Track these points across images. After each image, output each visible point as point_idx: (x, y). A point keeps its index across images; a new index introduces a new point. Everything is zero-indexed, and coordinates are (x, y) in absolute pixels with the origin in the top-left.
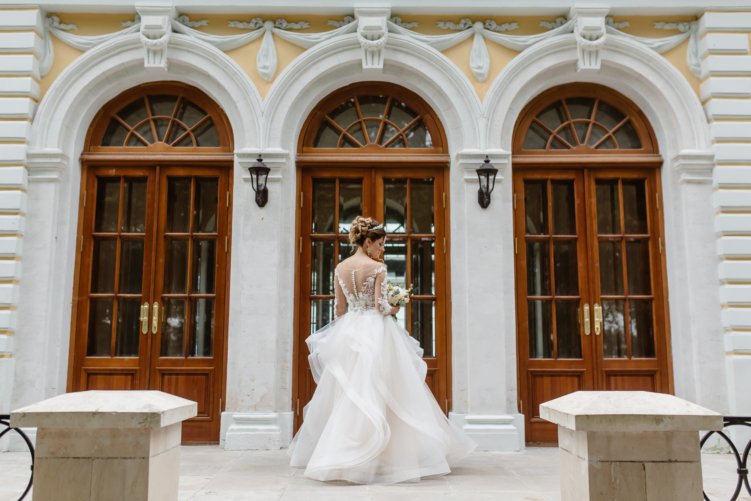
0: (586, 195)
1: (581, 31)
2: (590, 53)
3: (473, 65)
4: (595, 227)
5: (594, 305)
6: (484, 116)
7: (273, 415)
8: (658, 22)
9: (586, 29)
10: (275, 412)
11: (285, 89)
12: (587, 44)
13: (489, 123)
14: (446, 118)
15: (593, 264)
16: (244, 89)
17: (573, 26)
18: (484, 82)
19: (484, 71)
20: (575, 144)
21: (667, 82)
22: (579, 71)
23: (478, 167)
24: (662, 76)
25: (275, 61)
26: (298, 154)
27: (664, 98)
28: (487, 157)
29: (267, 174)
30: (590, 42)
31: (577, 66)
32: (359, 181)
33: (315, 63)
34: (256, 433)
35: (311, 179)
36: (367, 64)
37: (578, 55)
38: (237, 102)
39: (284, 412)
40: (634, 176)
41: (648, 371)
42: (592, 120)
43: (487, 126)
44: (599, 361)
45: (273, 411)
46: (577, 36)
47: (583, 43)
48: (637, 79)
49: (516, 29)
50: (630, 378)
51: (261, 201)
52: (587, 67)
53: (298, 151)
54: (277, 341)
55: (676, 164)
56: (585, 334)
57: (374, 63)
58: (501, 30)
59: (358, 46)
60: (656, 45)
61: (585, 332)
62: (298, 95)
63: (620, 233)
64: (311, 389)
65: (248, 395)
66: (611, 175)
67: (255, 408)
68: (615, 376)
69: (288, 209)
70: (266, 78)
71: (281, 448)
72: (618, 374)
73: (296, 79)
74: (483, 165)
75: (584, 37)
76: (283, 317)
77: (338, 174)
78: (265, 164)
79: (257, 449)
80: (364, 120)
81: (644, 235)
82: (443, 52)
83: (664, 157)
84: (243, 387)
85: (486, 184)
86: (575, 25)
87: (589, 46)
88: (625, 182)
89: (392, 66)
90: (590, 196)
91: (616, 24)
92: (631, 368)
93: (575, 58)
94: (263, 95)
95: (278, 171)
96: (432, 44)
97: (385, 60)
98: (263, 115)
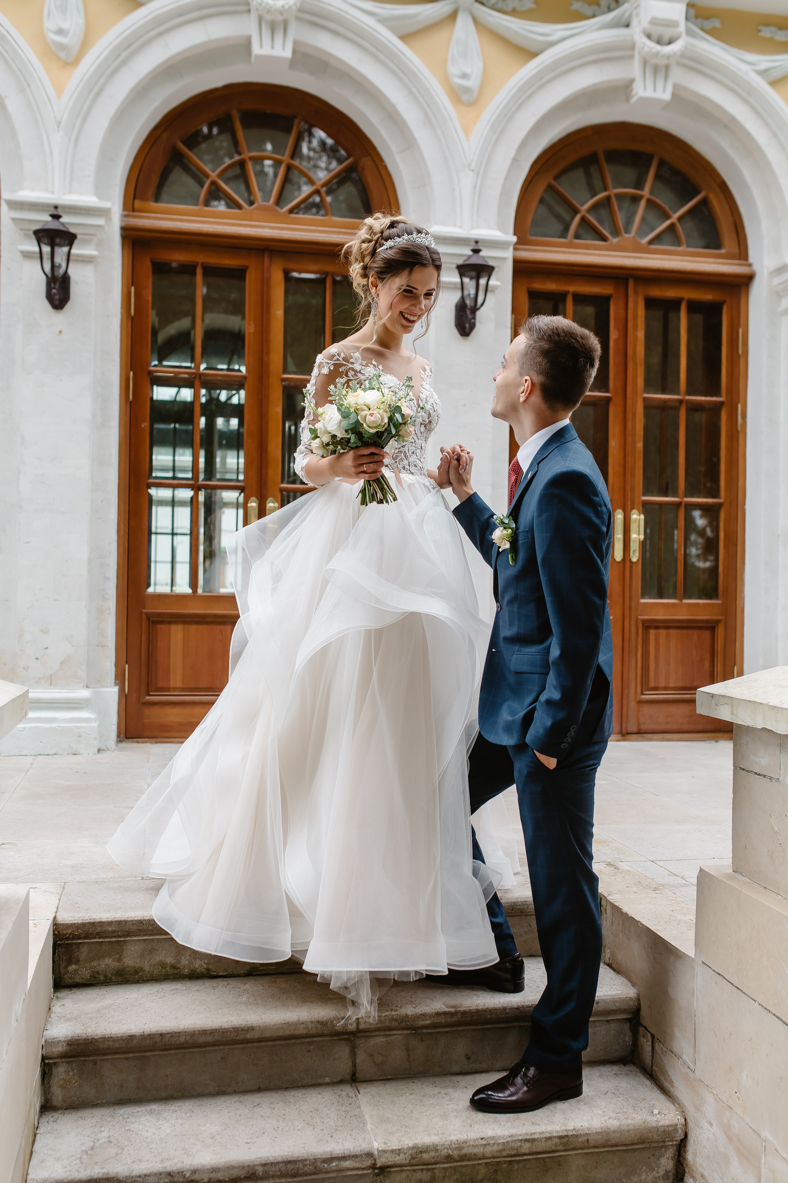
0: (630, 325)
1: (645, 24)
2: (656, 69)
3: (453, 70)
4: (640, 381)
5: (631, 511)
6: (472, 167)
7: (84, 693)
8: (767, 25)
9: (654, 22)
10: (87, 687)
11: (102, 80)
12: (654, 50)
13: (479, 183)
14: (402, 167)
15: (634, 443)
16: (20, 71)
17: (631, 15)
18: (471, 104)
19: (473, 83)
20: (616, 232)
21: (775, 135)
22: (633, 100)
23: (460, 262)
24: (767, 124)
25: (81, 21)
26: (126, 213)
27: (768, 164)
28: (477, 242)
29: (71, 244)
30: (658, 48)
31: (632, 90)
32: (239, 274)
33: (161, 34)
34: (54, 725)
35: (149, 264)
36: (261, 46)
37: (635, 70)
38: (6, 97)
39: (103, 687)
40: (707, 296)
41: (707, 621)
42: (646, 192)
43: (475, 186)
44: (633, 604)
45: (83, 687)
46: (636, 33)
47: (646, 49)
48: (726, 126)
49: (530, 11)
50: (679, 631)
51: (57, 297)
52: (649, 93)
53: (125, 207)
54: (90, 562)
55: (776, 281)
56: (615, 560)
57: (276, 46)
58: (505, 8)
59: (243, 8)
60: (762, 66)
61: (615, 557)
62: (128, 95)
63: (678, 393)
64: (150, 646)
65: (37, 659)
66: (671, 293)
67: (51, 681)
68: (657, 628)
69: (108, 316)
70: (62, 55)
71: (99, 750)
72: (662, 625)
73: (124, 63)
74: (469, 257)
75: (649, 36)
76: (100, 518)
77: (201, 258)
78: (68, 226)
79: (55, 754)
80: (252, 159)
81: (714, 399)
82: (404, 38)
83: (756, 268)
84: (26, 643)
85: (473, 292)
86: (635, 13)
87: (657, 55)
88: (694, 307)
89: (306, 55)
90: (635, 328)
91: (699, 21)
92: (682, 616)
93: (630, 76)
94: (59, 89)
95: (88, 241)
96: (383, 21)
97: (295, 43)
98: (59, 127)
